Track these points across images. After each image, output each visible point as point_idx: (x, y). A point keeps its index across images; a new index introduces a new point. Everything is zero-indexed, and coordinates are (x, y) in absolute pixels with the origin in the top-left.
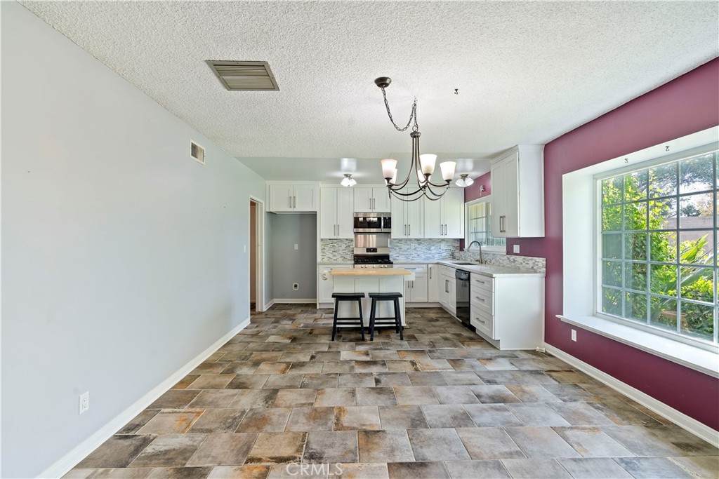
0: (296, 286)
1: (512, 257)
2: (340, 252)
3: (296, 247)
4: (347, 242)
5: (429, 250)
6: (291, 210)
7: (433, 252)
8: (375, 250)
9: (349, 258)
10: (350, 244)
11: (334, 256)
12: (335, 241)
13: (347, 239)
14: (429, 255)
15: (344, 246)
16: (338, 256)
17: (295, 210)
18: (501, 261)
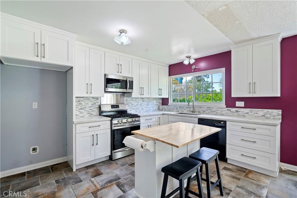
0: (34, 149)
1: (234, 110)
2: (87, 109)
3: (35, 105)
4: (93, 100)
5: (148, 105)
6: (38, 60)
7: (150, 106)
8: (117, 106)
9: (95, 114)
10: (96, 102)
11: (81, 113)
12: (82, 99)
13: (93, 98)
14: (148, 109)
15: (90, 104)
16: (85, 113)
17: (44, 60)
18: (218, 112)
